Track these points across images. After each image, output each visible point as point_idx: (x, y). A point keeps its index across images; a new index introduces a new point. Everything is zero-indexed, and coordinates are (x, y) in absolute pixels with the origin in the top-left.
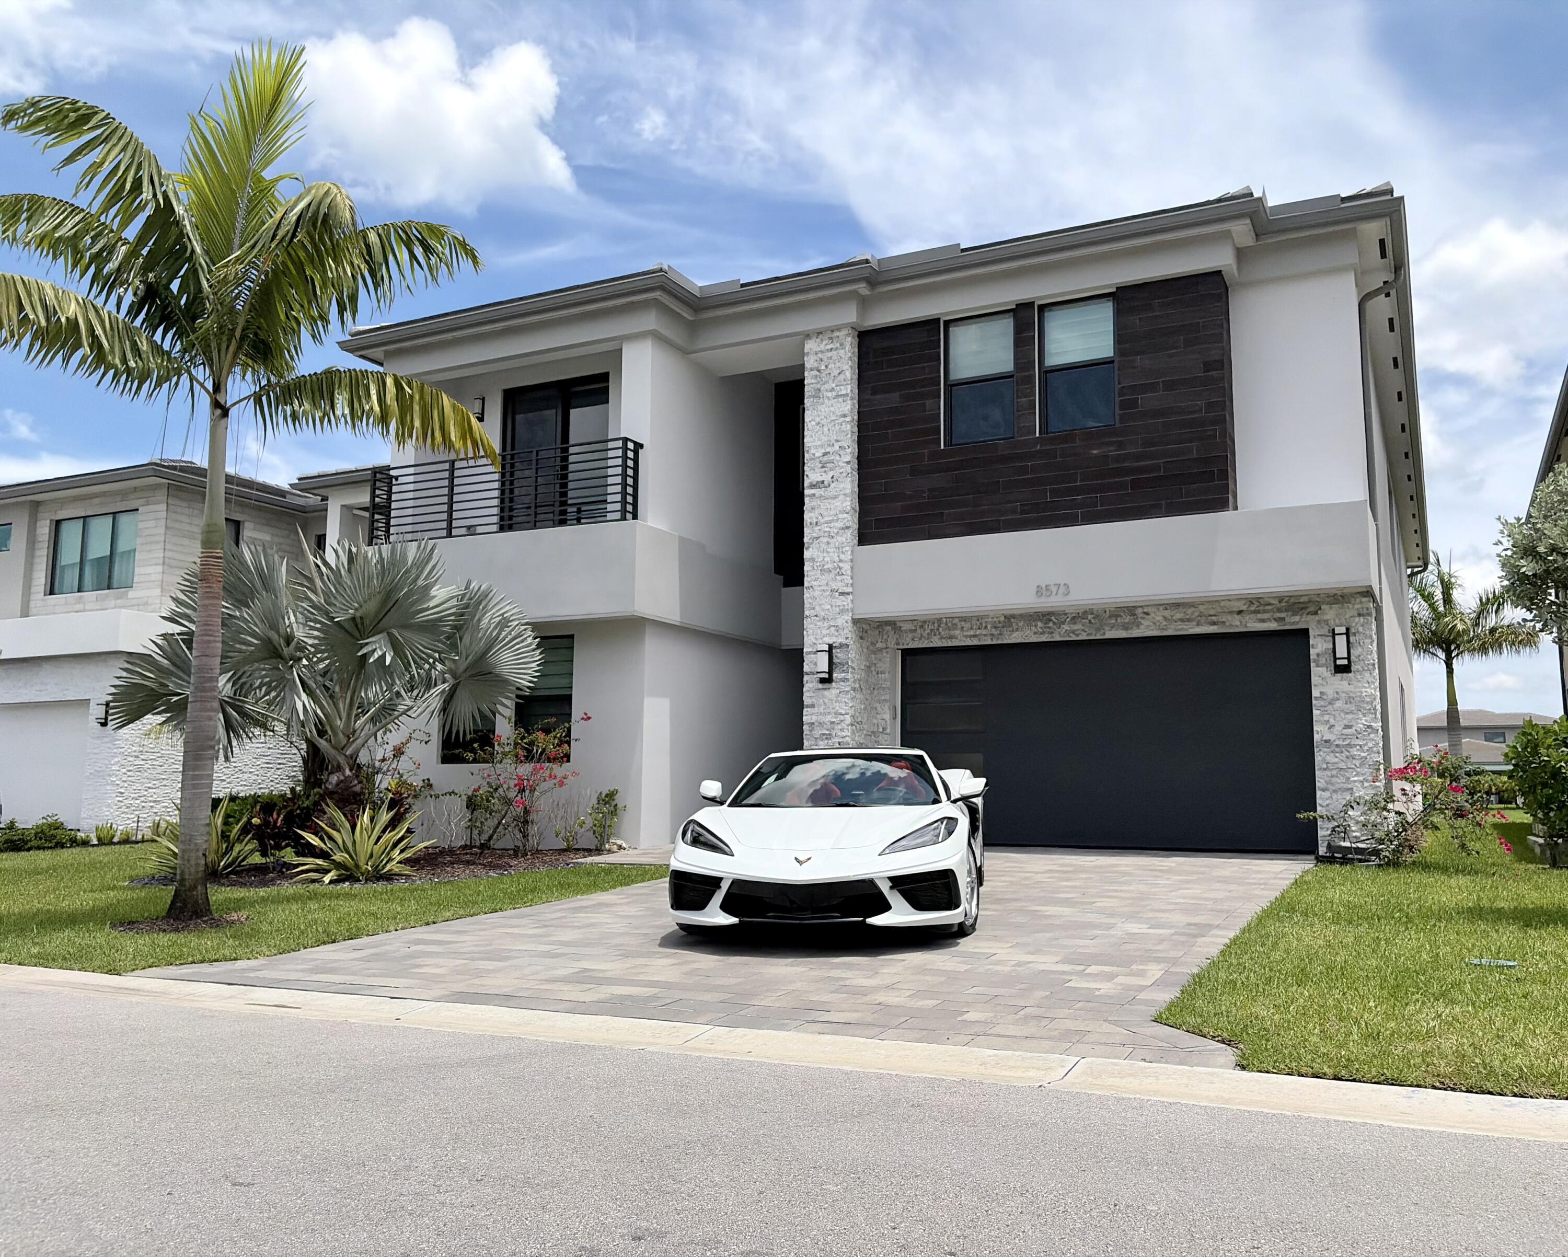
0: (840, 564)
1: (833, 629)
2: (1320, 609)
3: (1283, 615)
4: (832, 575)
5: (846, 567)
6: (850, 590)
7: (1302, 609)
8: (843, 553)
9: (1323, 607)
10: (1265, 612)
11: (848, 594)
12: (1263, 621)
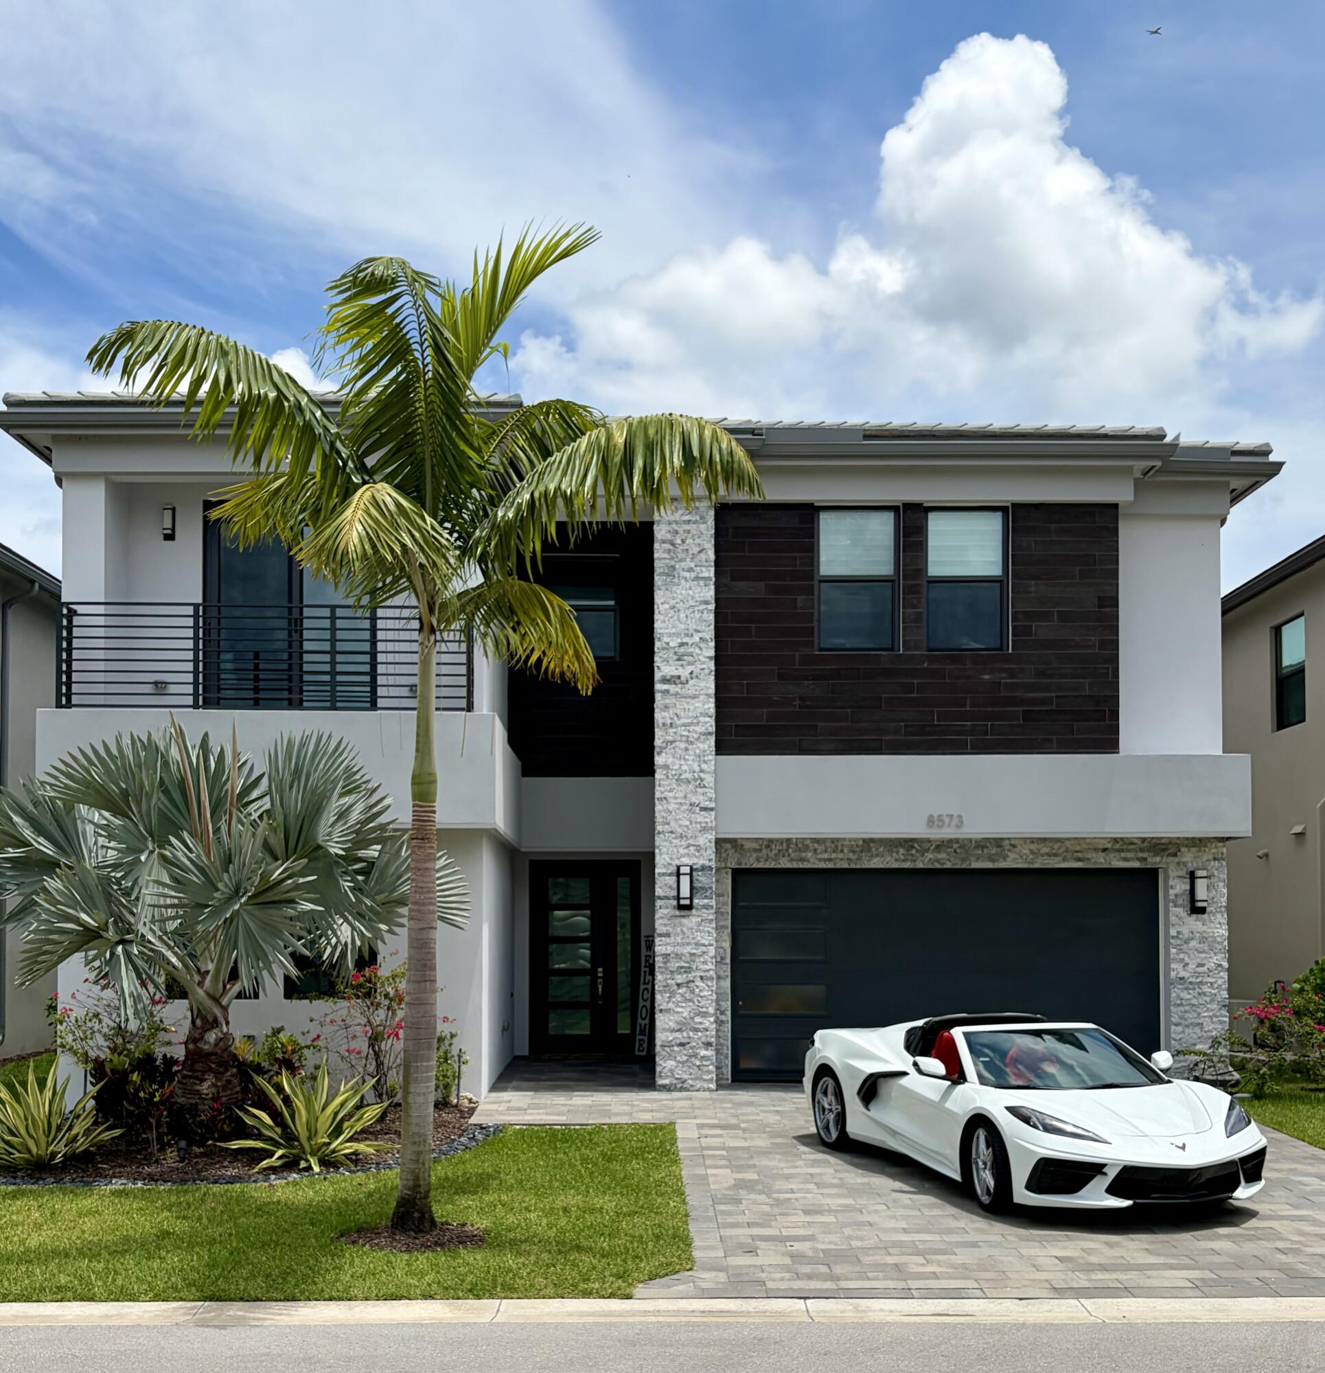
0: (702, 775)
1: (692, 848)
2: (1179, 851)
3: (1145, 855)
4: (691, 787)
5: (709, 779)
6: (712, 805)
7: (1163, 850)
8: (705, 762)
9: (1183, 849)
10: (1129, 851)
11: (711, 809)
12: (1126, 860)
